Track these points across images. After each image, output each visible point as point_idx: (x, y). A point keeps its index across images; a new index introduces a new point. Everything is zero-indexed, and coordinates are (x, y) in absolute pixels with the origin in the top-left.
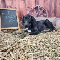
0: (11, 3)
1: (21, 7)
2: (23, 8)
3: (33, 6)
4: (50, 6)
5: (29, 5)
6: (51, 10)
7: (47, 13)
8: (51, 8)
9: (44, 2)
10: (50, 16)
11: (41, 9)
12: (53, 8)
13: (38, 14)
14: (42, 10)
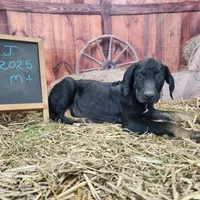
0: (27, 22)
1: (57, 38)
3: (95, 35)
4: (143, 38)
6: (147, 49)
9: (128, 26)
11: (118, 46)
12: (153, 46)
13: (109, 59)
14: (122, 49)
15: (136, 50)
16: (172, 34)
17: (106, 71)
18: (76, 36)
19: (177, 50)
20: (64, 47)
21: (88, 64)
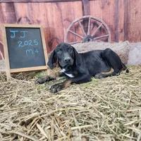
0: (28, 10)
1: (50, 20)
2: (55, 21)
3: (78, 16)
4: (114, 16)
5: (68, 14)
6: (117, 25)
7: (109, 32)
8: (116, 21)
9: (103, 8)
10: (115, 39)
11: (95, 24)
12: (121, 22)
13: (88, 34)
14: (98, 26)
15: (109, 26)
17: (86, 43)
20: (56, 27)
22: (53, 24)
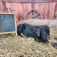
2: (21, 10)
3: (30, 9)
4: (44, 10)
5: (26, 8)
9: (39, 6)
10: (44, 18)
12: (46, 12)
13: (34, 16)
14: (37, 13)
15: (42, 13)
16: (52, 9)
17: (33, 19)
18: (25, 9)
19: (54, 13)
20: (21, 13)
21: (28, 17)
22: (20, 11)
